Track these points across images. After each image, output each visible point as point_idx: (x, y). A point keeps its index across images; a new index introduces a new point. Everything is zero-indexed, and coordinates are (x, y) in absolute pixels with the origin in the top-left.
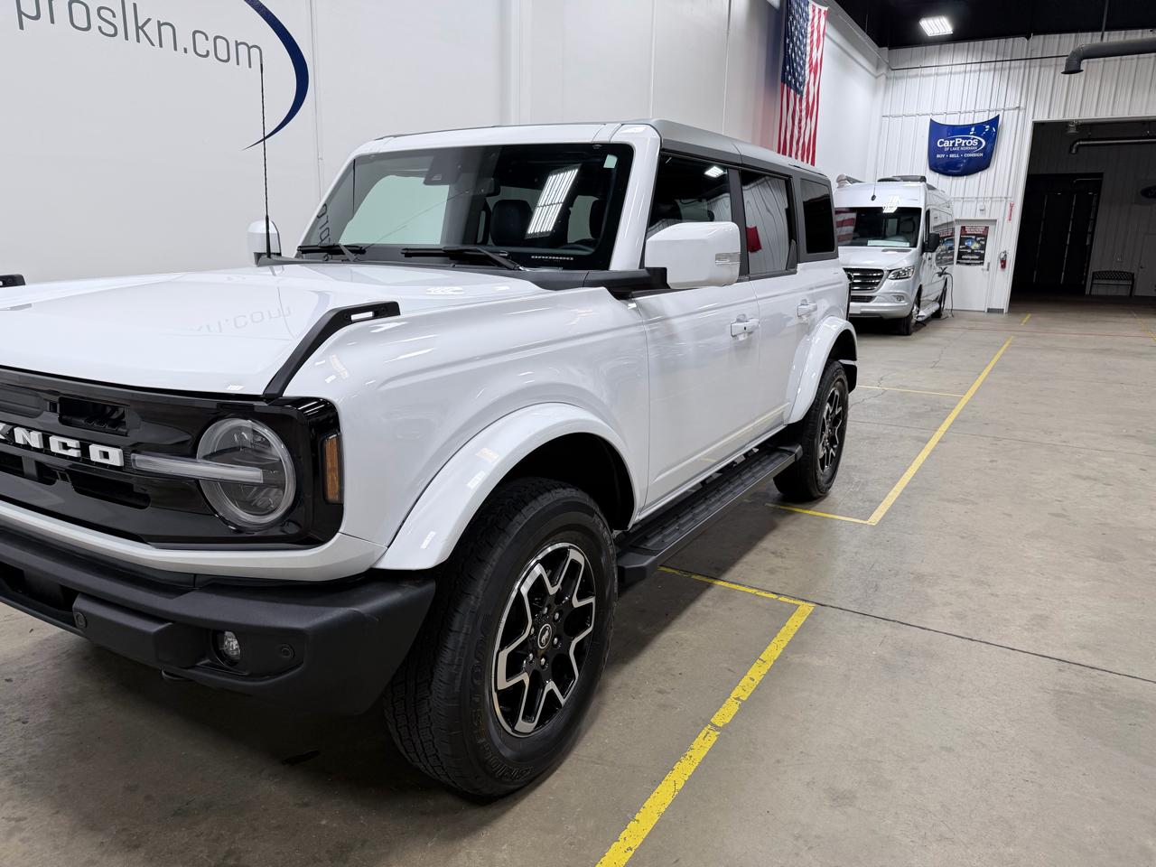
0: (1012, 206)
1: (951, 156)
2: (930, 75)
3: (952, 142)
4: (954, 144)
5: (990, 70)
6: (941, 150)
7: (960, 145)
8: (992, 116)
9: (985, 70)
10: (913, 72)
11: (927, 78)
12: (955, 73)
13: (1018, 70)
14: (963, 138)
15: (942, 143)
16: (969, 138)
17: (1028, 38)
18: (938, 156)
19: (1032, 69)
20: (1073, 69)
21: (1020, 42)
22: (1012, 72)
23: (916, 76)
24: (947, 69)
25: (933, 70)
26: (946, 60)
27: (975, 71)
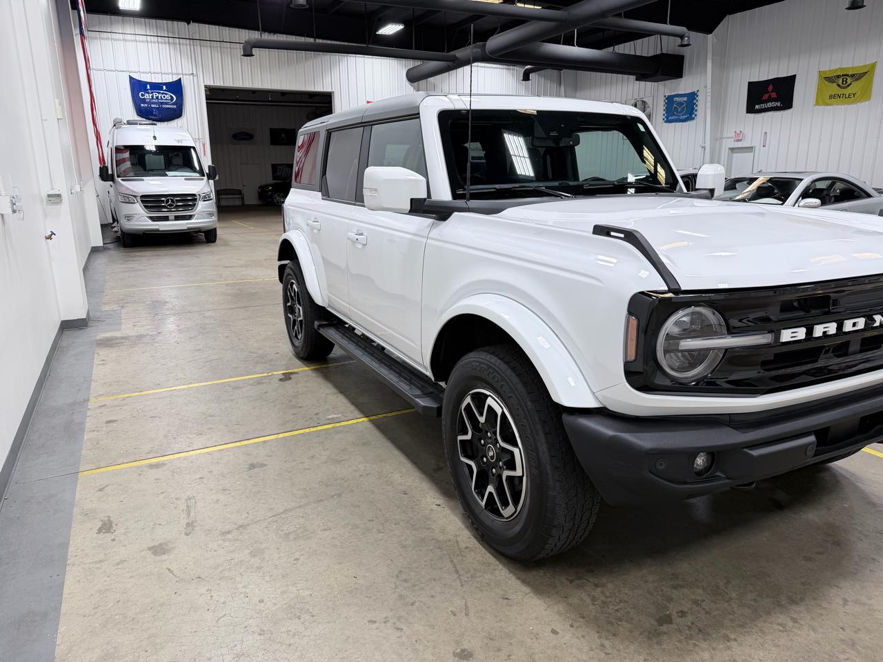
0: (204, 145)
1: (153, 106)
2: (120, 40)
3: (150, 95)
4: (152, 96)
5: (165, 43)
6: (144, 101)
7: (157, 98)
8: (175, 79)
9: (162, 43)
10: (105, 35)
11: (118, 42)
12: (140, 41)
13: (186, 46)
14: (159, 93)
15: (142, 95)
16: (163, 94)
17: (188, 23)
18: (142, 105)
19: (195, 47)
20: (248, 54)
21: (182, 25)
22: (181, 46)
23: (108, 39)
24: (133, 37)
25: (121, 36)
26: (129, 29)
27: (154, 42)
